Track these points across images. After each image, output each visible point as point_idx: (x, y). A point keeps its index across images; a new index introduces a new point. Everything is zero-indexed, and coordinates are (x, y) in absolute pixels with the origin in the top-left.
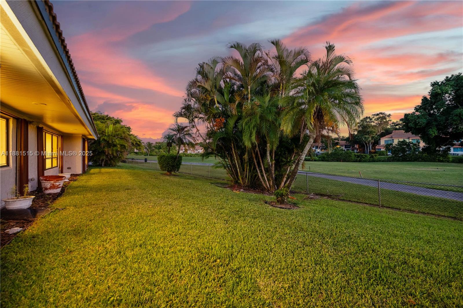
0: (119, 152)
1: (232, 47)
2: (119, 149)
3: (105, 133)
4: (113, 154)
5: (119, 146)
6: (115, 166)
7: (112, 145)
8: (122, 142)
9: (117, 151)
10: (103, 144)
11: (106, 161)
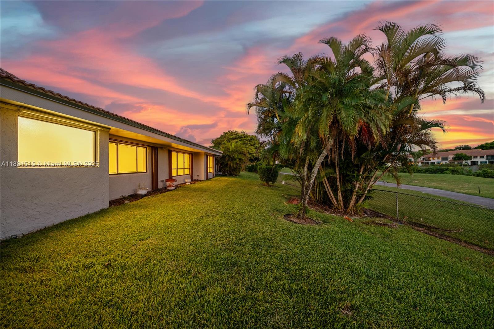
0: (238, 165)
1: (280, 62)
2: (238, 162)
3: (229, 149)
4: (233, 166)
5: (238, 160)
6: (236, 176)
7: (233, 159)
8: (240, 156)
9: (237, 164)
10: (227, 158)
11: (230, 171)
